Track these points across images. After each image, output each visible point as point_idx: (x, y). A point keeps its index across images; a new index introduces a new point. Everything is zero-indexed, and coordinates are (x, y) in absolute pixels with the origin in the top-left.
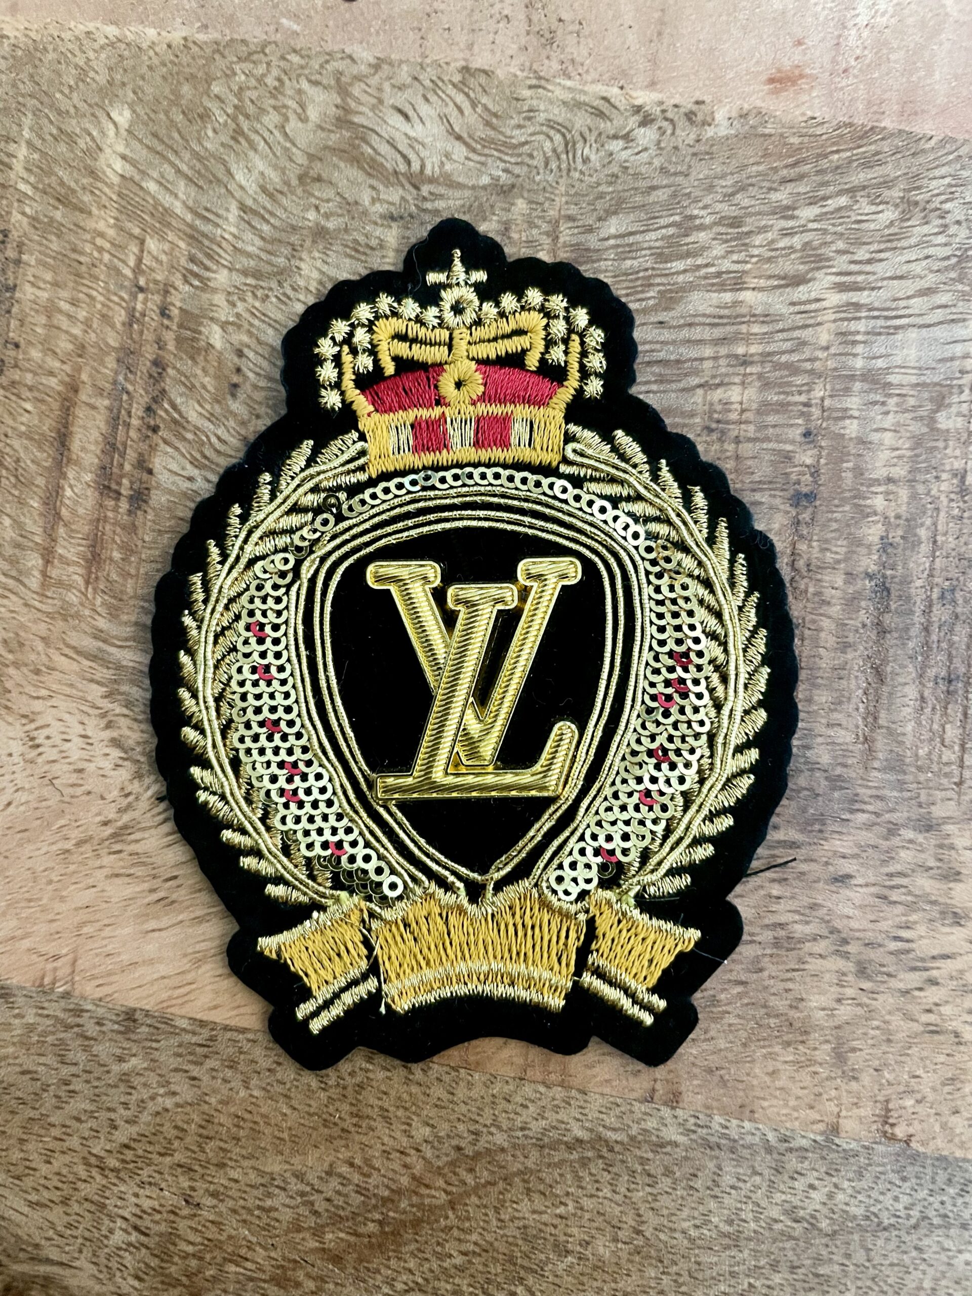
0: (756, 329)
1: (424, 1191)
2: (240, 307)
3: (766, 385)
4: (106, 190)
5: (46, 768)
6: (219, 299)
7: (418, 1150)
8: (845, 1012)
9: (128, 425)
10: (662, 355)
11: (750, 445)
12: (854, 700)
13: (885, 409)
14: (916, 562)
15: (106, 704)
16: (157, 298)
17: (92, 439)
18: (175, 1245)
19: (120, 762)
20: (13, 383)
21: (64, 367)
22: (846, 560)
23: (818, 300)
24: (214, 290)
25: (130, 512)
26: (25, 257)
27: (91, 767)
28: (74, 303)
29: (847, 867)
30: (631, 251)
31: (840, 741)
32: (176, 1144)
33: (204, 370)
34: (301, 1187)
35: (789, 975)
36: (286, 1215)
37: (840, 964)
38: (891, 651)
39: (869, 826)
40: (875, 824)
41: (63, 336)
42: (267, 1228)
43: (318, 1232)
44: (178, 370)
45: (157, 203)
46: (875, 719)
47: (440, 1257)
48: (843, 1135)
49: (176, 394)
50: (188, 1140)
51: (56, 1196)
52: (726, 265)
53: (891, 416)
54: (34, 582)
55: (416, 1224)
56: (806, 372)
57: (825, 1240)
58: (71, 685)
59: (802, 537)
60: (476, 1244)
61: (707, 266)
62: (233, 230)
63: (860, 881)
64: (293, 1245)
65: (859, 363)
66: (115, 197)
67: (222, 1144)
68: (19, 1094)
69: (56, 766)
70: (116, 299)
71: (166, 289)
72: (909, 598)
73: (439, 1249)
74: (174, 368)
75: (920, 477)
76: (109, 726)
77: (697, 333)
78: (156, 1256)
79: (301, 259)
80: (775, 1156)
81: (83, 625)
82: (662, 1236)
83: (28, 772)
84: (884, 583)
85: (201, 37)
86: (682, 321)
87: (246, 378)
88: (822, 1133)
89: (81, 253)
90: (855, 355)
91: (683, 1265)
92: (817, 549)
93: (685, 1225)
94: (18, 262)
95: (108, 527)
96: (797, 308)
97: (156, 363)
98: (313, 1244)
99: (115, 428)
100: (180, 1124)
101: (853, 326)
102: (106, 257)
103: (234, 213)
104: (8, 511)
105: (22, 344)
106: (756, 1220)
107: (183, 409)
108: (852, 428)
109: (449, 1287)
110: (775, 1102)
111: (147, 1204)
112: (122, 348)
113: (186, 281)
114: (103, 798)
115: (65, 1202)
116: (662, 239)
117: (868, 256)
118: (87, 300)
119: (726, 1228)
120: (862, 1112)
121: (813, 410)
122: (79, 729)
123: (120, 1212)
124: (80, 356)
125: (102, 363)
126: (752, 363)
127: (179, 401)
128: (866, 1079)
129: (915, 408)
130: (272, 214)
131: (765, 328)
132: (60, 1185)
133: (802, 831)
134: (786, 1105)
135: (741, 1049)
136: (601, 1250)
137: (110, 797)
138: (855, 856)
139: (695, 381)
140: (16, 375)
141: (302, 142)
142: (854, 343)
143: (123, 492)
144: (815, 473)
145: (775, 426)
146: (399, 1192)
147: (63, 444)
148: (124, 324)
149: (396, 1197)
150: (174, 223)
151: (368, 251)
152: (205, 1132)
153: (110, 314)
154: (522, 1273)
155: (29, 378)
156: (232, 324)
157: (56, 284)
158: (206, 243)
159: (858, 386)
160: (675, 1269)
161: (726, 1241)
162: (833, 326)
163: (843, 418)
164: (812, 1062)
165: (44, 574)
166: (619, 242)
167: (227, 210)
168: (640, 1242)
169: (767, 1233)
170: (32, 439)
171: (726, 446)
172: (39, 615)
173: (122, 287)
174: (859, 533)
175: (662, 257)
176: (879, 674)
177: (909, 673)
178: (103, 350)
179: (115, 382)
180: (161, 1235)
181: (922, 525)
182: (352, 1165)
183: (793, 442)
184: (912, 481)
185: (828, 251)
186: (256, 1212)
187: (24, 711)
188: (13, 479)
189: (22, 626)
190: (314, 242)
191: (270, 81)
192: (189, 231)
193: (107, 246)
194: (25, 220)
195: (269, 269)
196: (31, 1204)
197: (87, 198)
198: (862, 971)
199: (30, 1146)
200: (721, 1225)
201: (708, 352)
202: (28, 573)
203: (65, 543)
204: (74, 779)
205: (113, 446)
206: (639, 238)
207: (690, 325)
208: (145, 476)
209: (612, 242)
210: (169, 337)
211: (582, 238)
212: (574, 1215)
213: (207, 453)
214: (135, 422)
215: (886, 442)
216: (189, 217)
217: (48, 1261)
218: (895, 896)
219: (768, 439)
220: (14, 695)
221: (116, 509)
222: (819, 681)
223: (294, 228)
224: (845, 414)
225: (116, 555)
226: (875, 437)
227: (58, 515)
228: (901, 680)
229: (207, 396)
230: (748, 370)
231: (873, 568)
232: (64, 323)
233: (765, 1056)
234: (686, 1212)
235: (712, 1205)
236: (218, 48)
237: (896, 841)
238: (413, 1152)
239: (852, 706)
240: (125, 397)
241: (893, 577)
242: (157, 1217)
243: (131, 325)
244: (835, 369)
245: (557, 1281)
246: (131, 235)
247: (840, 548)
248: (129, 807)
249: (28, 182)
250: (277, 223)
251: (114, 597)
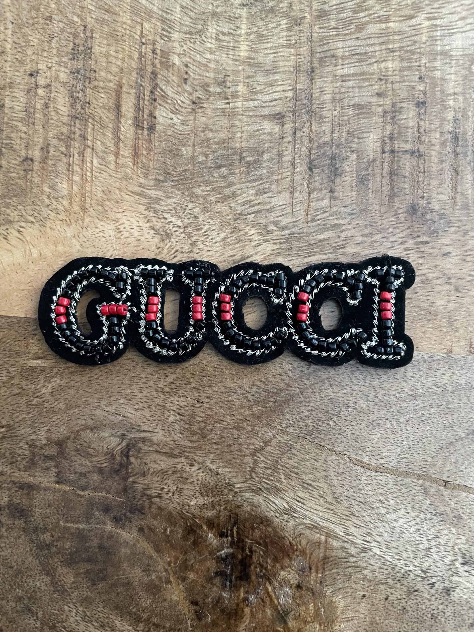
0: (396, 37)
1: (289, 389)
2: (185, 47)
3: (402, 60)
4: (125, 5)
5: (125, 240)
6: (176, 45)
7: (286, 374)
8: (451, 306)
9: (144, 99)
10: (358, 51)
11: (398, 84)
12: (447, 183)
13: (451, 65)
14: (468, 126)
15: (146, 213)
16: (151, 47)
17: (130, 106)
18: (194, 418)
19: (154, 235)
20: (95, 87)
21: (116, 78)
22: (439, 127)
23: (420, 24)
24: (174, 41)
25: (148, 135)
26: (94, 35)
27: (143, 239)
28: (117, 52)
29: (448, 249)
30: (342, 10)
31: (442, 199)
32: (192, 380)
33: (173, 74)
34: (242, 391)
35: (428, 294)
36: (238, 402)
37: (448, 287)
38: (460, 163)
39: (456, 232)
40: (458, 231)
41: (114, 66)
42: (230, 408)
43: (250, 408)
44: (162, 76)
45: (146, 8)
46: (456, 189)
47: (299, 413)
48: (454, 353)
49: (162, 84)
50: (196, 378)
51: (146, 405)
52: (382, 13)
53: (453, 68)
54: (112, 166)
55: (288, 401)
56: (418, 53)
57: (450, 394)
58: (132, 207)
59: (421, 119)
60: (312, 407)
61: (374, 14)
62: (178, 16)
63: (454, 254)
64: (241, 414)
65: (439, 48)
66: (129, 8)
67: (210, 378)
68: (127, 367)
69: (129, 240)
70: (133, 48)
72: (466, 140)
73: (298, 410)
74: (160, 74)
75: (467, 91)
76: (148, 221)
77: (372, 41)
78: (188, 424)
79: (208, 25)
80: (428, 363)
81: (134, 182)
82: (385, 398)
83: (118, 242)
84: (456, 135)
86: (366, 37)
87: (190, 75)
88: (446, 354)
89: (118, 31)
90: (437, 45)
91: (394, 408)
92: (428, 124)
93: (394, 393)
94: (92, 37)
95: (140, 141)
96: (412, 28)
97: (153, 73)
98: (248, 413)
99: (139, 101)
100: (192, 372)
101: (435, 33)
102: (128, 32)
103: (179, 8)
104: (99, 138)
105: (97, 70)
106: (422, 388)
107: (166, 91)
108: (438, 74)
109: (303, 424)
110: (426, 343)
111: (182, 404)
112: (138, 68)
113: (162, 39)
114: (149, 250)
115: (149, 407)
116: (355, 4)
117: (438, 6)
118: (122, 50)
119: (411, 393)
120: (461, 344)
121: (422, 68)
122: (137, 224)
123: (172, 408)
124: (121, 73)
125: (130, 74)
126: (395, 51)
127: (163, 87)
128: (462, 331)
129: (463, 64)
130: (194, 8)
131: (400, 37)
132: (147, 401)
133: (430, 237)
134: (431, 344)
135: (411, 324)
136: (362, 405)
137: (152, 249)
138: (450, 245)
139: (373, 60)
140: (96, 83)
142: (436, 40)
143: (145, 127)
144: (425, 93)
145: (407, 76)
146: (280, 390)
147: (118, 109)
148: (138, 58)
149: (279, 392)
150: (154, 15)
151: (235, 20)
152: (203, 374)
153: (132, 55)
154: (332, 416)
155: (102, 84)
156: (182, 54)
157: (108, 45)
158: (168, 22)
159: (439, 57)
160: (392, 410)
161: (411, 398)
162: (427, 34)
163: (434, 70)
164: (439, 326)
165: (116, 163)
166: (337, 7)
167: (176, 8)
168: (377, 400)
169: (427, 393)
170: (106, 109)
171: (388, 85)
172: (116, 179)
173: (136, 43)
174: (444, 116)
175: (355, 12)
176: (456, 172)
177: (468, 170)
178: (130, 71)
179: (137, 82)
180: (189, 415)
181: (469, 110)
182: (261, 381)
183: (415, 82)
184: (464, 93)
185: (423, 5)
186: (226, 403)
187: (114, 218)
188: (99, 125)
189: (110, 184)
190: (212, 18)
192: (160, 18)
193: (128, 27)
194: (93, 20)
195: (195, 30)
196: (136, 410)
197: (117, 9)
198: (457, 289)
199: (133, 387)
200: (408, 391)
201: (377, 48)
202: (110, 163)
203: (123, 149)
204: (137, 243)
205: (139, 109)
206: (345, 5)
207: (369, 38)
208: (153, 119)
209: (334, 7)
210: (157, 62)
211: (322, 7)
212: (350, 393)
213: (177, 108)
214: (147, 98)
215: (453, 79)
216: (160, 13)
217: (144, 431)
218: (468, 259)
219: (405, 82)
220: (109, 212)
221: (142, 134)
222: (433, 176)
223: (204, 13)
224: (435, 69)
225: (145, 152)
226: (448, 77)
227: (119, 139)
228: (466, 173)
229: (175, 84)
230: (394, 54)
231: (451, 129)
232: (114, 61)
233: (420, 326)
234: (393, 389)
235: (404, 384)
237: (467, 237)
238: (284, 374)
239: (446, 185)
240: (141, 88)
241: (459, 132)
242: (187, 408)
243: (141, 59)
244: (430, 51)
245: (346, 418)
246: (137, 22)
247: (437, 122)
248: (160, 252)
249: (92, 5)
250: (197, 12)
251: (146, 170)
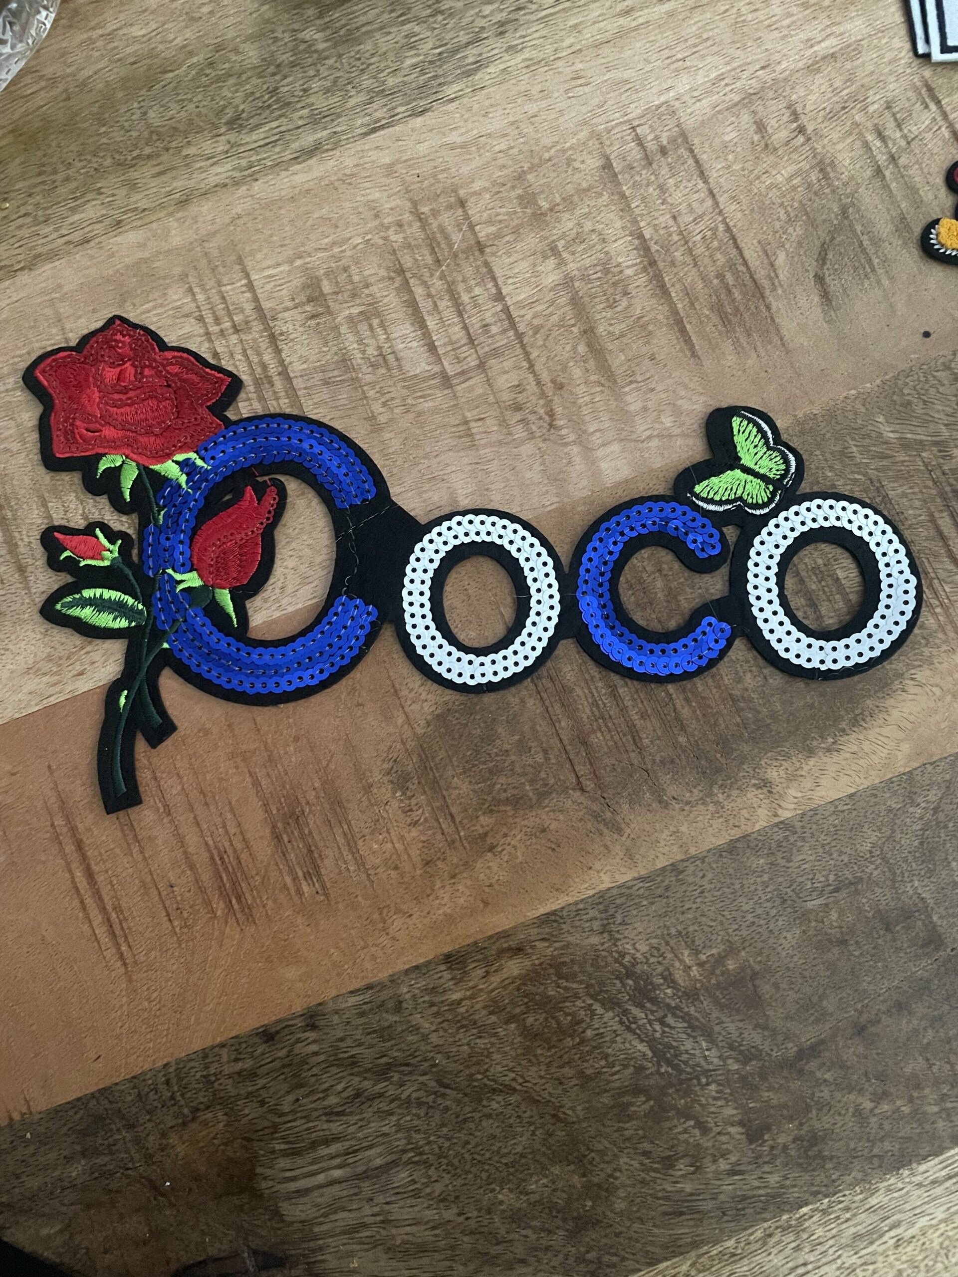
71: (940, 466)
85: (887, 377)
141: (948, 392)
191: (922, 379)
236: (896, 378)
